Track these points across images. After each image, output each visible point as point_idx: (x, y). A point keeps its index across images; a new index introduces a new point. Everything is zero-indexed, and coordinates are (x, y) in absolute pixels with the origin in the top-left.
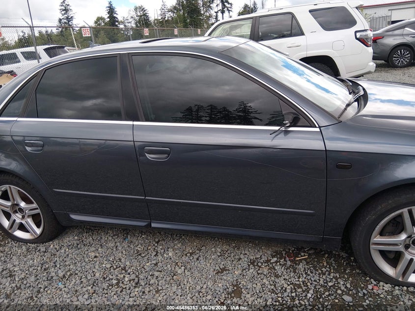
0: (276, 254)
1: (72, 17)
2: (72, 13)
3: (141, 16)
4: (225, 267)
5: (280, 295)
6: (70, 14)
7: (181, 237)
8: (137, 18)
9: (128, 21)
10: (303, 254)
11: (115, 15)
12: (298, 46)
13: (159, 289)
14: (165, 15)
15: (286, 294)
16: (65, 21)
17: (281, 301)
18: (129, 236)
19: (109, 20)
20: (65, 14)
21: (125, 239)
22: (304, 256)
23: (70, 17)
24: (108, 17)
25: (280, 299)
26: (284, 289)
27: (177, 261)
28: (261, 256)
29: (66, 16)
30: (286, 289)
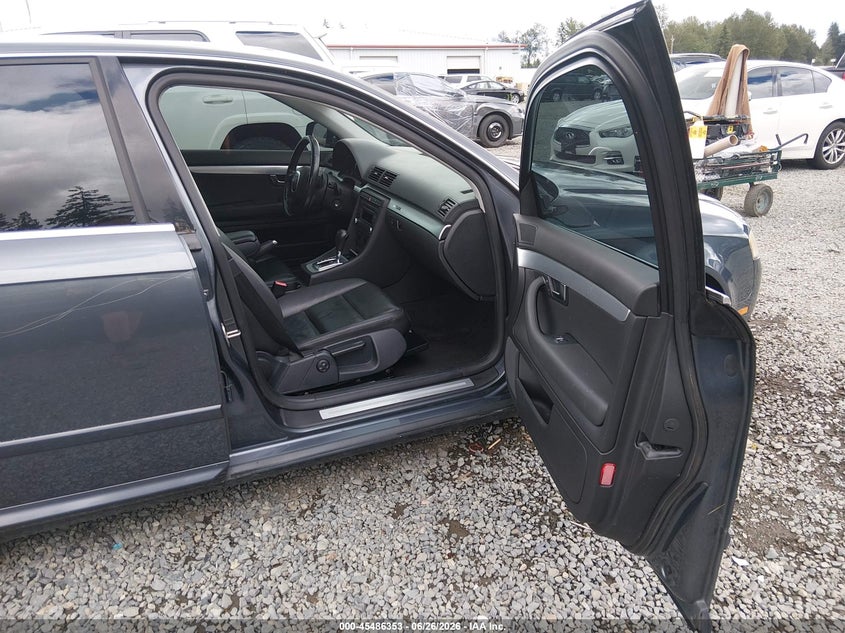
0: (454, 453)
4: (397, 504)
5: (519, 503)
7: (255, 493)
10: (490, 438)
12: (227, 102)
13: (311, 594)
15: (526, 499)
17: (529, 510)
18: (117, 538)
21: (111, 547)
22: (494, 440)
25: (524, 508)
26: (516, 492)
27: (295, 534)
28: (438, 464)
30: (519, 491)
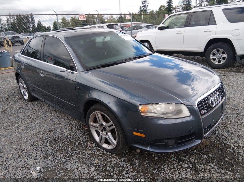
1: (147, 5)
2: (148, 3)
3: (186, 5)
6: (147, 3)
8: (184, 6)
9: (178, 8)
11: (172, 4)
12: (210, 31)
14: (202, 4)
16: (144, 7)
19: (167, 7)
20: (144, 4)
23: (146, 5)
24: (167, 5)
29: (144, 5)
